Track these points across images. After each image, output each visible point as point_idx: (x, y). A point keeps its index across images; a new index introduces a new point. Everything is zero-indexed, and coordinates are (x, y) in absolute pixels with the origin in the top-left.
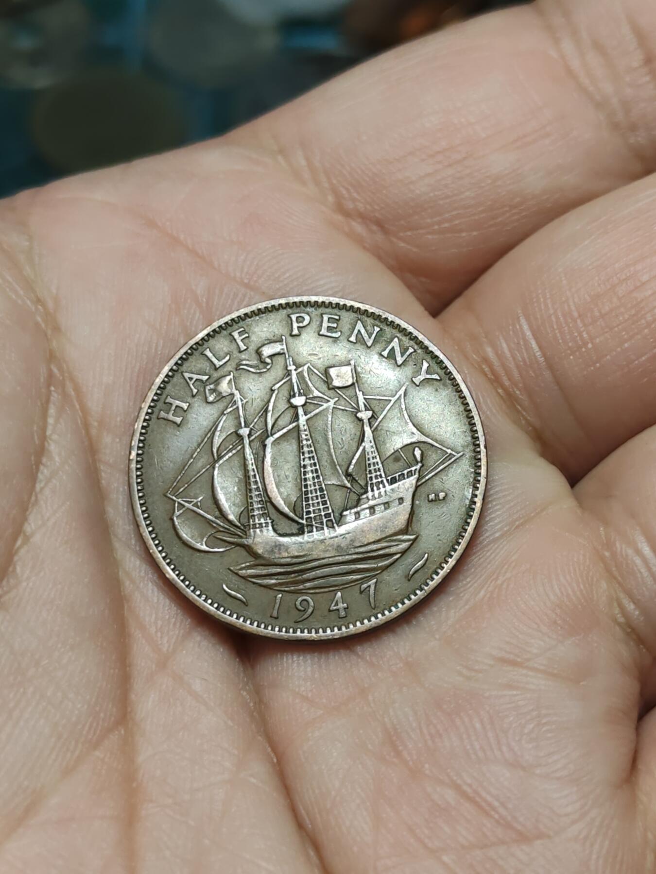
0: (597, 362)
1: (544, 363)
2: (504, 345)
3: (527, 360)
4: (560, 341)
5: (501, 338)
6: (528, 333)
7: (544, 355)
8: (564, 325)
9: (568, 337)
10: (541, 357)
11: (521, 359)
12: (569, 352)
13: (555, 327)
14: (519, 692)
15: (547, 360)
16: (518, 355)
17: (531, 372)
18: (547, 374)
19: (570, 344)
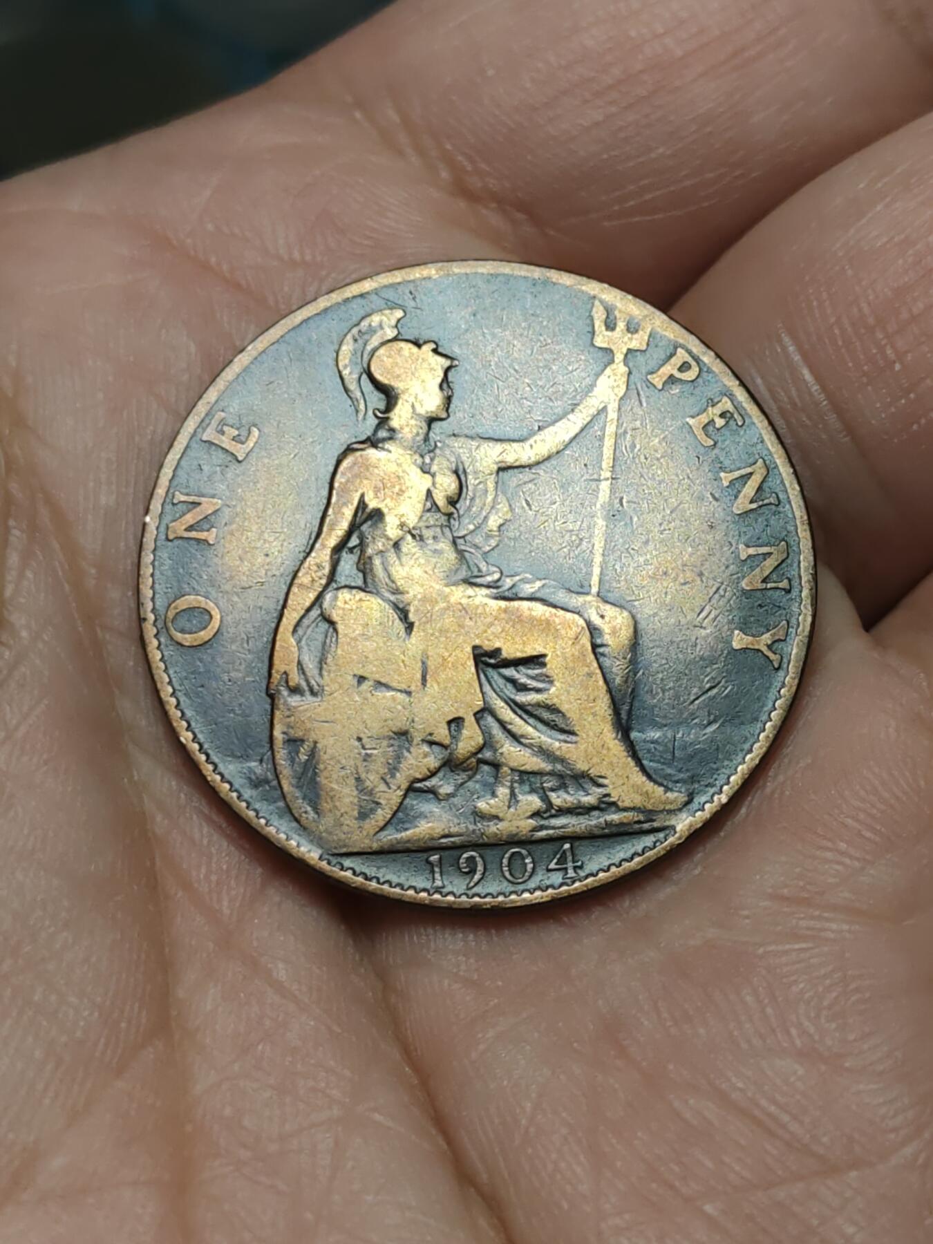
0: (910, 393)
1: (825, 403)
2: (759, 381)
3: (797, 400)
4: (850, 364)
5: (753, 371)
6: (797, 358)
7: (824, 388)
8: (854, 340)
9: (862, 357)
10: (819, 394)
11: (786, 399)
12: (865, 380)
13: (840, 343)
14: (810, 945)
15: (830, 397)
16: (783, 394)
17: (804, 419)
18: (832, 418)
19: (866, 368)
